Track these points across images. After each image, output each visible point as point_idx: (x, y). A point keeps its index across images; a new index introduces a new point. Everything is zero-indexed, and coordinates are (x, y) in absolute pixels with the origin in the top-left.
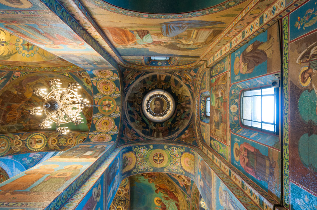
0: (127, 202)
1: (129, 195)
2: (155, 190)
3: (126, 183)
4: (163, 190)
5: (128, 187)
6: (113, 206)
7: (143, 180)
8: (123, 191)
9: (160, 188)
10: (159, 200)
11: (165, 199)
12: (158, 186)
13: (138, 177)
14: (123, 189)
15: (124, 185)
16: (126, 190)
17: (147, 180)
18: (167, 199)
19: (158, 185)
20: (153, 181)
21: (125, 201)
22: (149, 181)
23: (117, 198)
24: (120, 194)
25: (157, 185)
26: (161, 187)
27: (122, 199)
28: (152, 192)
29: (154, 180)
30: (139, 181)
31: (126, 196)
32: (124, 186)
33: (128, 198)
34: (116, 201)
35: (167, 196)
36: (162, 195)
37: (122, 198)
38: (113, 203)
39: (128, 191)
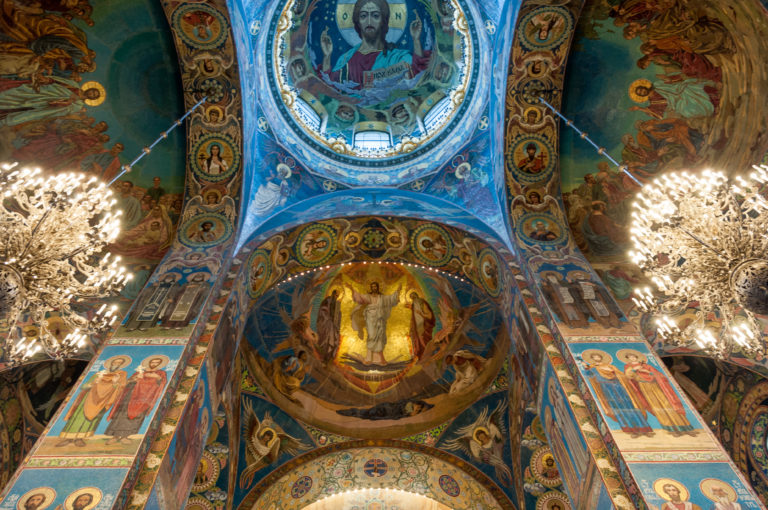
0: (556, 95)
1: (562, 76)
2: (639, 58)
3: (562, 40)
4: (666, 57)
5: (563, 53)
6: (516, 107)
7: (609, 31)
8: (547, 64)
9: (657, 51)
10: (645, 88)
11: (668, 80)
12: (651, 47)
13: (597, 21)
14: (549, 59)
15: (554, 46)
16: (557, 61)
17: (619, 30)
18: (674, 79)
19: (653, 42)
20: (639, 32)
21: (551, 91)
22: (627, 32)
23: (527, 85)
24: (538, 72)
25: (648, 43)
26: (659, 48)
27: (543, 88)
28: (628, 67)
29: (644, 27)
30: (596, 34)
31: (554, 77)
32: (554, 50)
33: (559, 84)
34: (524, 92)
35: (678, 72)
36: (660, 70)
37: (542, 84)
38: (517, 99)
39: (561, 63)
